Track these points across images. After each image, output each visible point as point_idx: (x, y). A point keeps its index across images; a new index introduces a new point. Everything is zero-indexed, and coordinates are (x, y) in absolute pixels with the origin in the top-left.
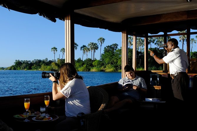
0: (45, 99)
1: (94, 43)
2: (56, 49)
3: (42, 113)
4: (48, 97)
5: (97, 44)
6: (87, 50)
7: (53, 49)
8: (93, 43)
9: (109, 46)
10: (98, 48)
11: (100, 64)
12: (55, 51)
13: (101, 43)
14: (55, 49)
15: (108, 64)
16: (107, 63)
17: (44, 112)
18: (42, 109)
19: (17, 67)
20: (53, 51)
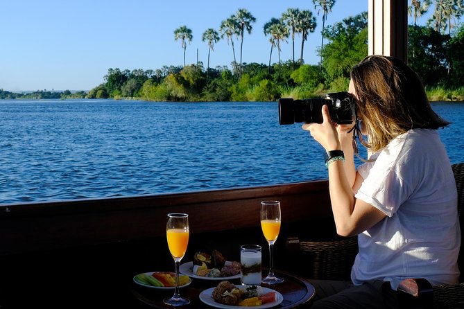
0: (263, 213)
1: (301, 12)
2: (189, 31)
3: (246, 270)
4: (276, 208)
5: (311, 14)
6: (278, 35)
7: (180, 34)
8: (297, 10)
9: (351, 20)
10: (315, 25)
11: (312, 78)
12: (187, 40)
13: (326, 10)
14: (186, 32)
15: (336, 77)
16: (331, 74)
17: (254, 269)
18: (250, 257)
19: (113, 88)
20: (180, 40)
